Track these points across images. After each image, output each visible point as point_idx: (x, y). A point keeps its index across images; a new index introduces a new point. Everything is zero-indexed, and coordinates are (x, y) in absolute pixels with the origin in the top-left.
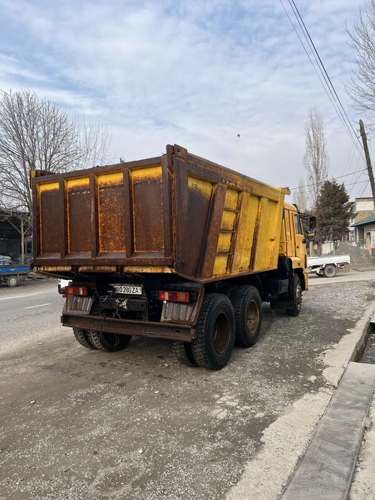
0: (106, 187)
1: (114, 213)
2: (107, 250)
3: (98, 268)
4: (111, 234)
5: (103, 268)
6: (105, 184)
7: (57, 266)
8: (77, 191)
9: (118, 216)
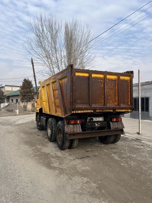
0: (109, 79)
1: (112, 90)
2: (109, 104)
3: (104, 111)
4: (111, 97)
5: (106, 110)
6: (109, 78)
7: (83, 110)
8: (96, 79)
9: (114, 91)
